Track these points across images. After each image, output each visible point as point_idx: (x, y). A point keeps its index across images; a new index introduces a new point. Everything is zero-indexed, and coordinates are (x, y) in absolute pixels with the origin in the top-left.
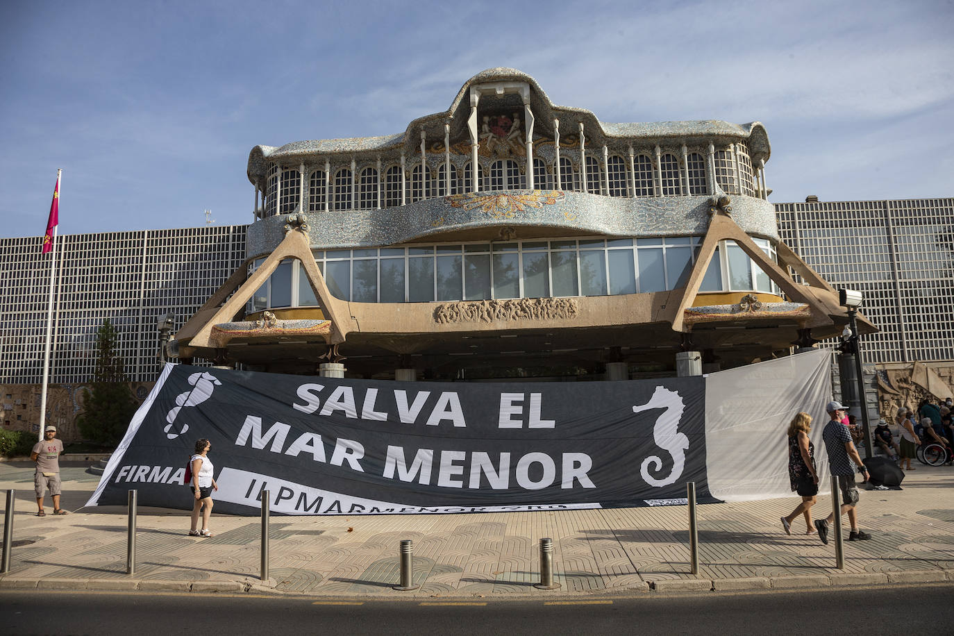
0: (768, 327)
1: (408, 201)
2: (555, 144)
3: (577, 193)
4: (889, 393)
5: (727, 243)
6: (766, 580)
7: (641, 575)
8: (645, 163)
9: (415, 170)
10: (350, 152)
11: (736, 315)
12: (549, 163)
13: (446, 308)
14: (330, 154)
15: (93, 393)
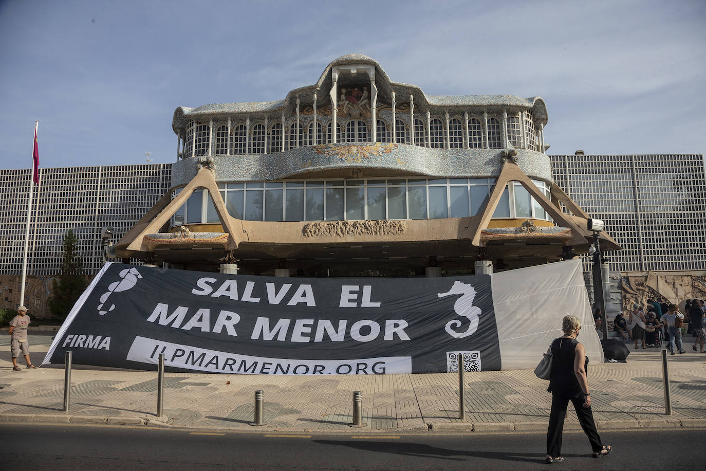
0: (542, 244)
1: (286, 148)
2: (392, 110)
3: (407, 146)
4: (629, 293)
5: (514, 184)
6: (511, 424)
7: (424, 419)
8: (457, 124)
9: (292, 126)
10: (246, 113)
11: (518, 235)
12: (388, 123)
13: (311, 226)
14: (232, 114)
15: (60, 283)
